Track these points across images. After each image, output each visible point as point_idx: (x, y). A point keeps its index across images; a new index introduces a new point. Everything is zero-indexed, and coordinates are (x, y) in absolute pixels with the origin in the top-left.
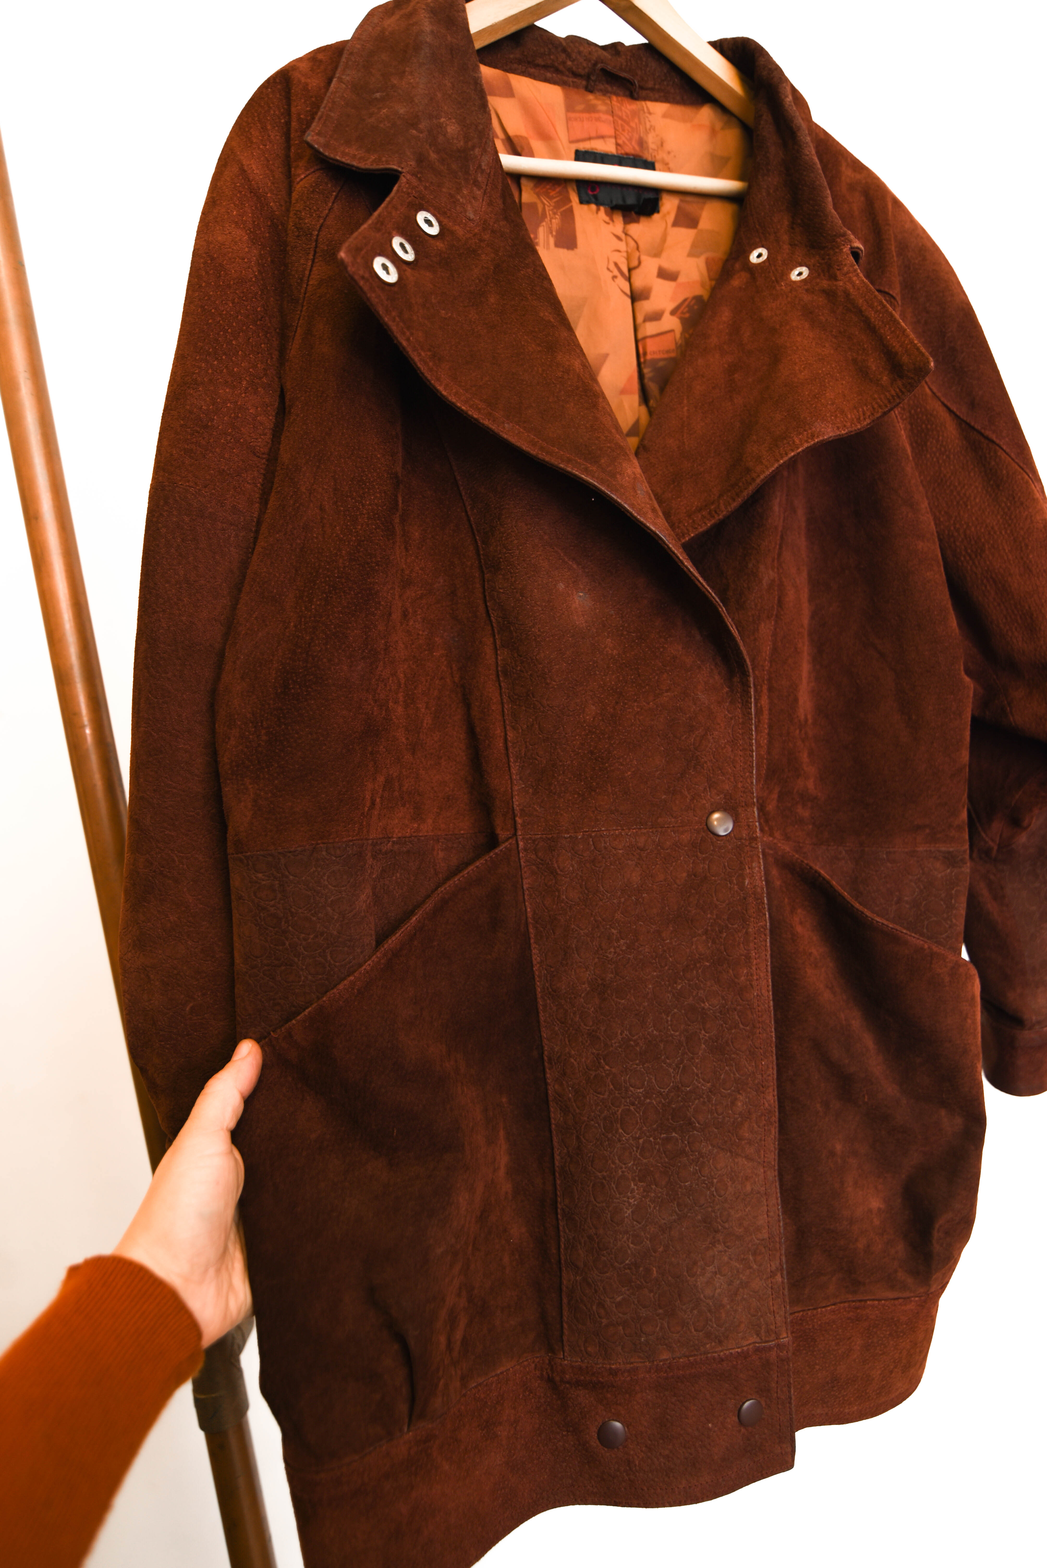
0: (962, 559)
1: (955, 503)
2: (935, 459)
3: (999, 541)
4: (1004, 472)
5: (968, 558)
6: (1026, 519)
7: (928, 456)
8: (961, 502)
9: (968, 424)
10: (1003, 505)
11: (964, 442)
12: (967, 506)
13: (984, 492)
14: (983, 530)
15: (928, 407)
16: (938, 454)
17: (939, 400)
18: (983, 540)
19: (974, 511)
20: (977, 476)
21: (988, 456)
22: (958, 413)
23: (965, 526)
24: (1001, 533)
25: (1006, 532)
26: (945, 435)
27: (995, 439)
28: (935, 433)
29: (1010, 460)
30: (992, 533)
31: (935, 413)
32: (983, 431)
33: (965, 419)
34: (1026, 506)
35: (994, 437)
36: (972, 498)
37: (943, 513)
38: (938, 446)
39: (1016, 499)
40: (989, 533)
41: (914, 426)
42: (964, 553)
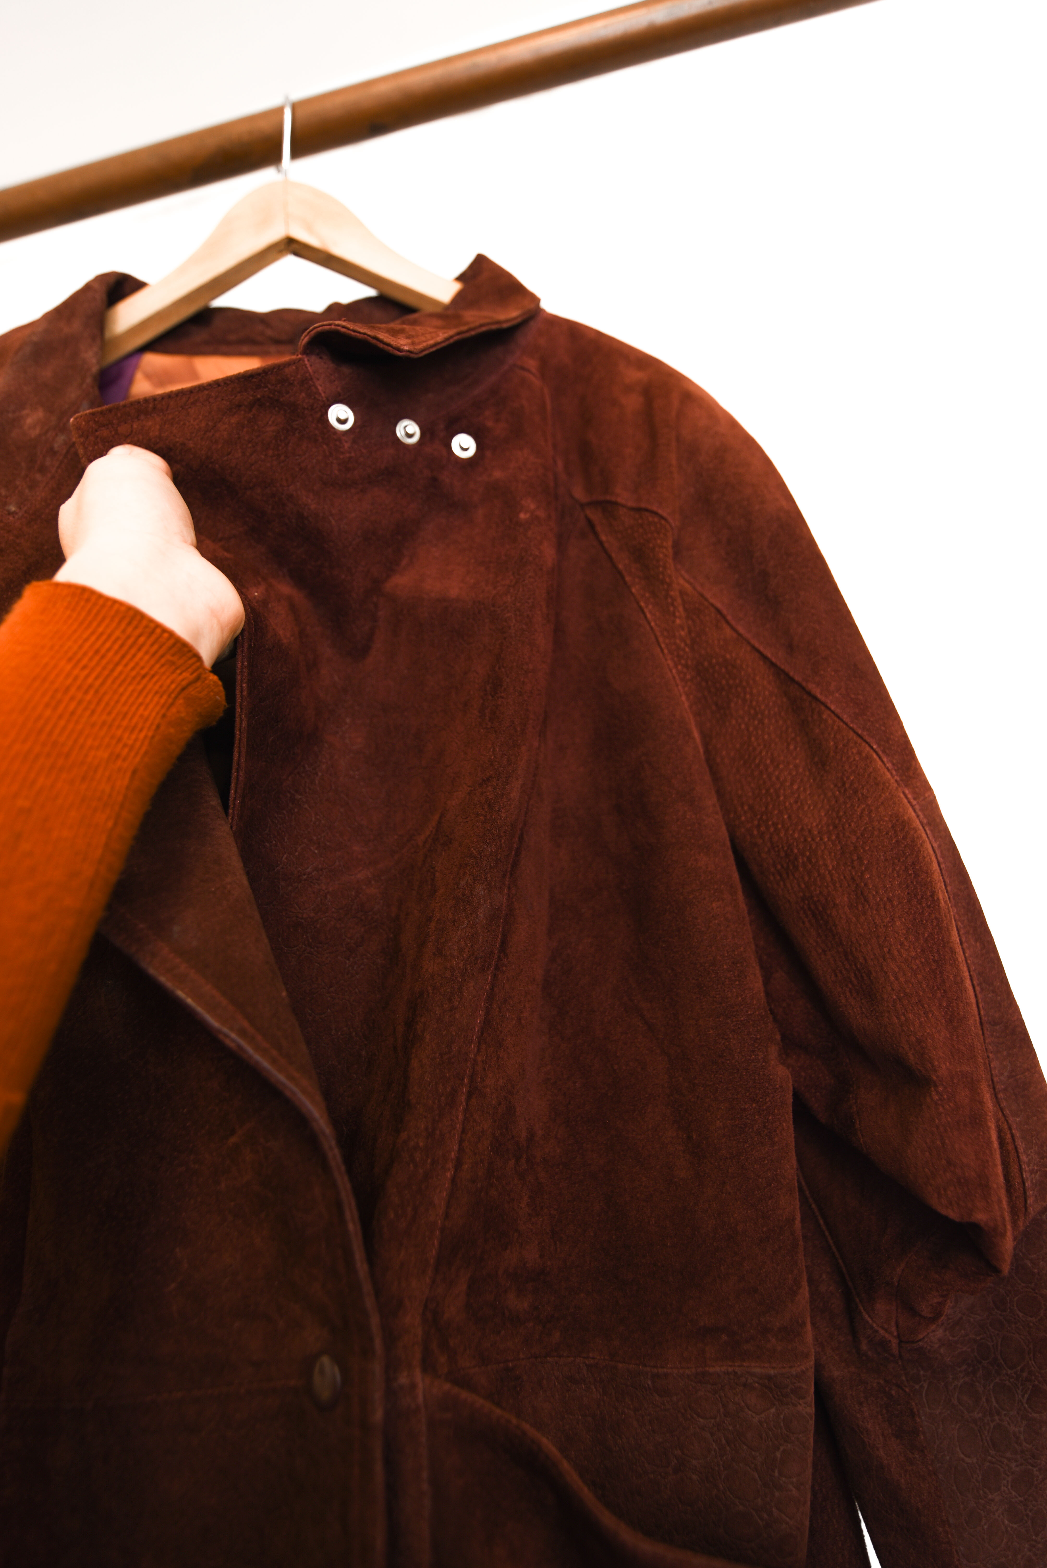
0: (772, 878)
1: (764, 792)
2: (743, 726)
3: (820, 853)
4: (832, 743)
5: (778, 878)
6: (861, 817)
7: (734, 722)
8: (772, 791)
9: (787, 675)
10: (830, 794)
11: (785, 700)
12: (778, 797)
13: (807, 773)
14: (796, 835)
15: (728, 656)
16: (746, 719)
17: (749, 643)
18: (796, 851)
19: (787, 804)
20: (798, 749)
21: (810, 719)
22: (774, 660)
23: (772, 830)
24: (821, 839)
25: (829, 839)
26: (755, 691)
27: (819, 696)
28: (739, 689)
29: (841, 724)
30: (809, 839)
31: (738, 662)
32: (804, 684)
33: (783, 667)
34: (863, 794)
35: (817, 692)
36: (788, 784)
37: (746, 808)
38: (746, 708)
39: (847, 785)
40: (805, 840)
41: (710, 683)
42: (772, 870)
